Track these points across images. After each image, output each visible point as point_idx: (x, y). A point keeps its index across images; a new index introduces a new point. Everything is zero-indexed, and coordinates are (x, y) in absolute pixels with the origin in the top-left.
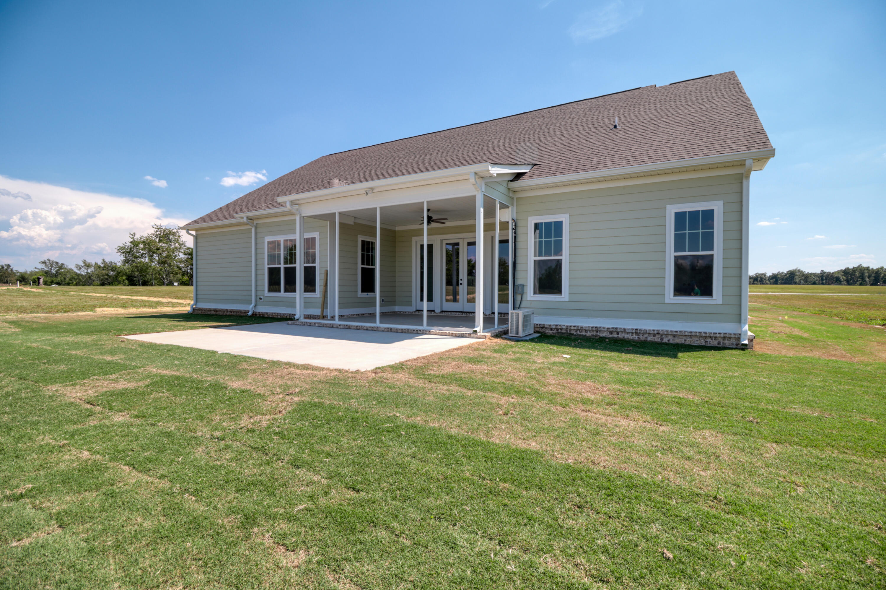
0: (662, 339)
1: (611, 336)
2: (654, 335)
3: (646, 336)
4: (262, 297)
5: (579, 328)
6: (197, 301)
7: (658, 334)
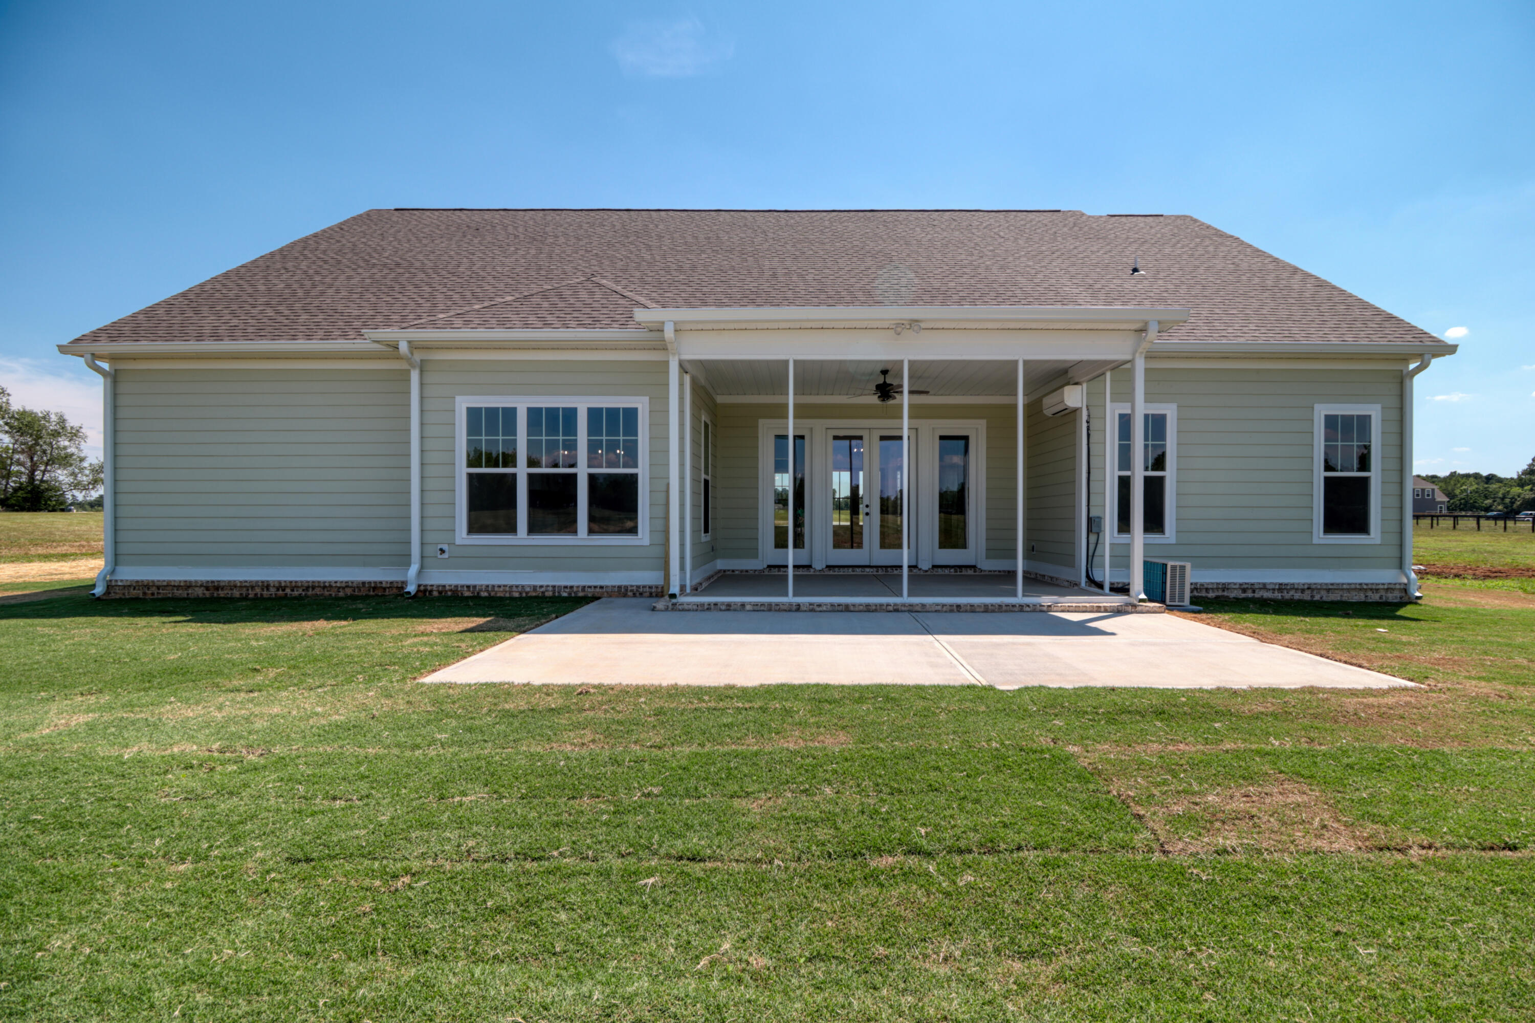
0: (1312, 596)
1: (1243, 595)
2: (1303, 591)
3: (1292, 593)
4: (445, 547)
5: (1198, 586)
6: (116, 559)
7: (1308, 588)
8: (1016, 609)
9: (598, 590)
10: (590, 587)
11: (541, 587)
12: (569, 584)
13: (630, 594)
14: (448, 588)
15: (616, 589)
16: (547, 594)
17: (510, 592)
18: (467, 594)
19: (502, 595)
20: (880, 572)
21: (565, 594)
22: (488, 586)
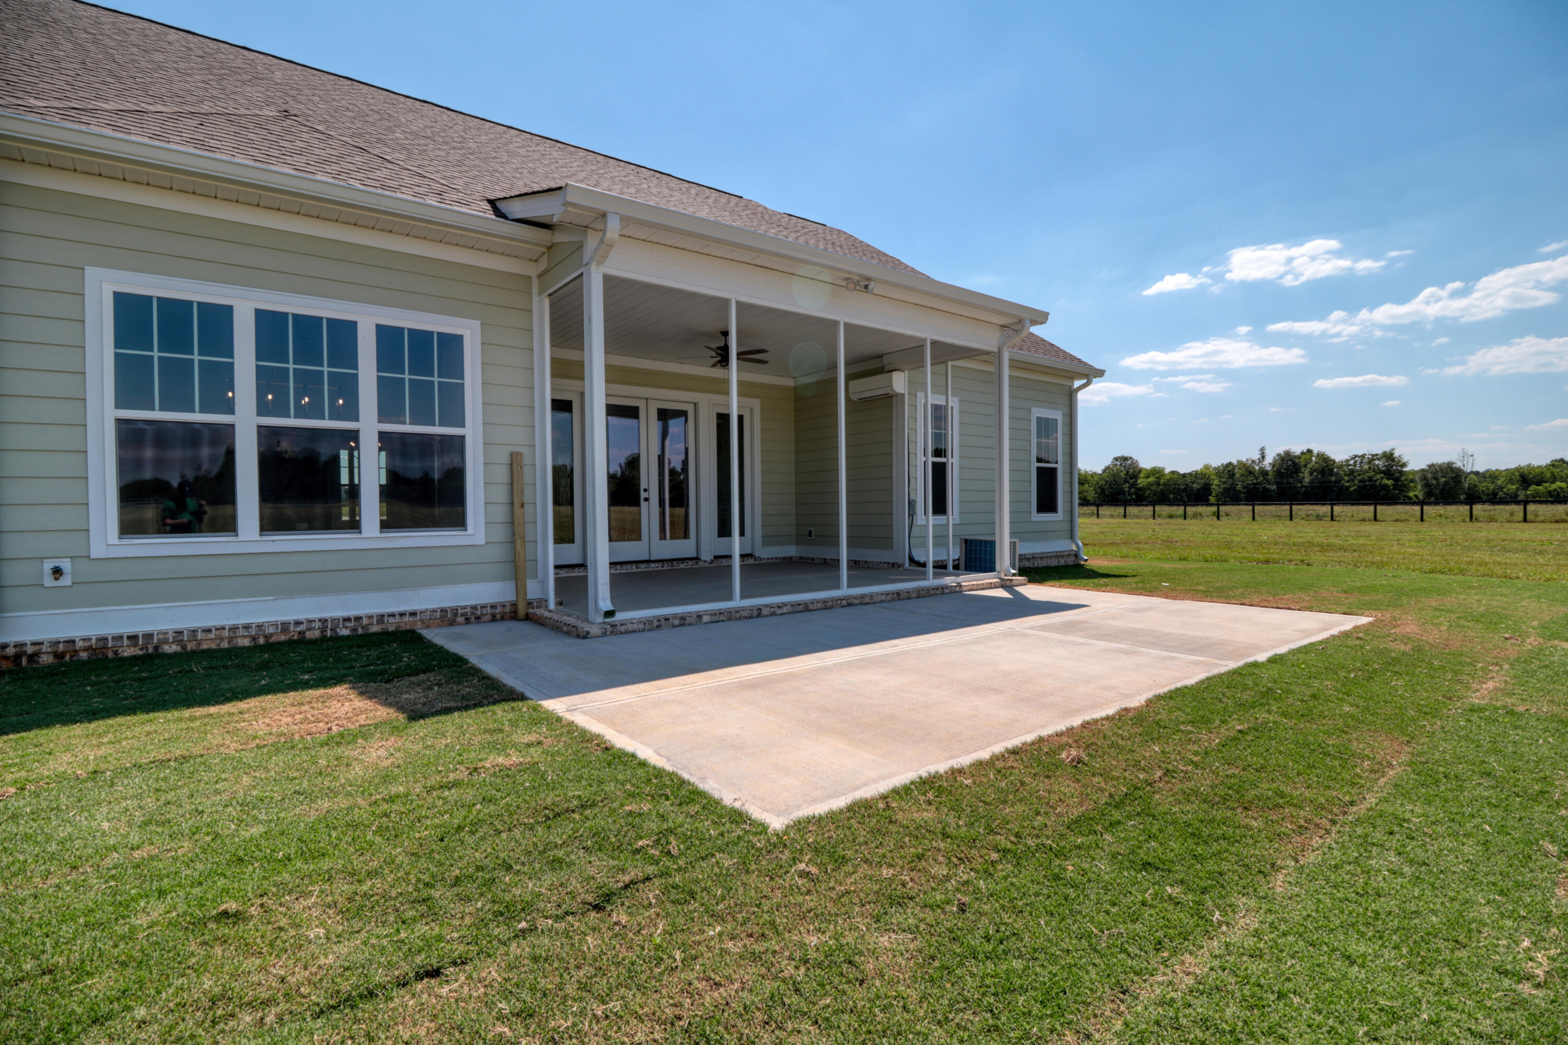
4: (64, 565)
8: (939, 592)
9: (406, 619)
10: (392, 615)
11: (298, 623)
12: (352, 613)
13: (460, 619)
14: (80, 644)
15: (438, 615)
16: (309, 635)
17: (230, 639)
18: (128, 652)
19: (213, 646)
20: (666, 567)
21: (345, 632)
22: (180, 633)
